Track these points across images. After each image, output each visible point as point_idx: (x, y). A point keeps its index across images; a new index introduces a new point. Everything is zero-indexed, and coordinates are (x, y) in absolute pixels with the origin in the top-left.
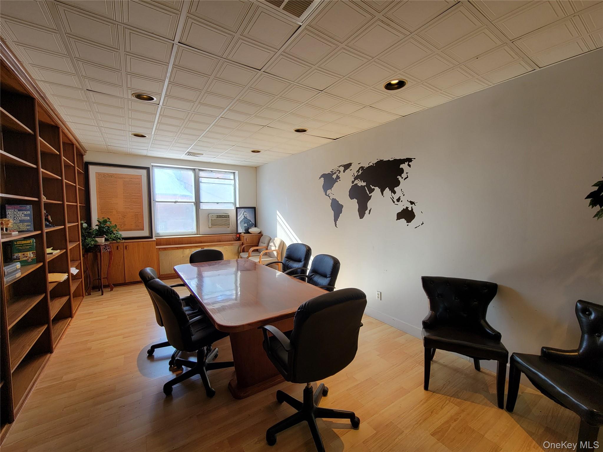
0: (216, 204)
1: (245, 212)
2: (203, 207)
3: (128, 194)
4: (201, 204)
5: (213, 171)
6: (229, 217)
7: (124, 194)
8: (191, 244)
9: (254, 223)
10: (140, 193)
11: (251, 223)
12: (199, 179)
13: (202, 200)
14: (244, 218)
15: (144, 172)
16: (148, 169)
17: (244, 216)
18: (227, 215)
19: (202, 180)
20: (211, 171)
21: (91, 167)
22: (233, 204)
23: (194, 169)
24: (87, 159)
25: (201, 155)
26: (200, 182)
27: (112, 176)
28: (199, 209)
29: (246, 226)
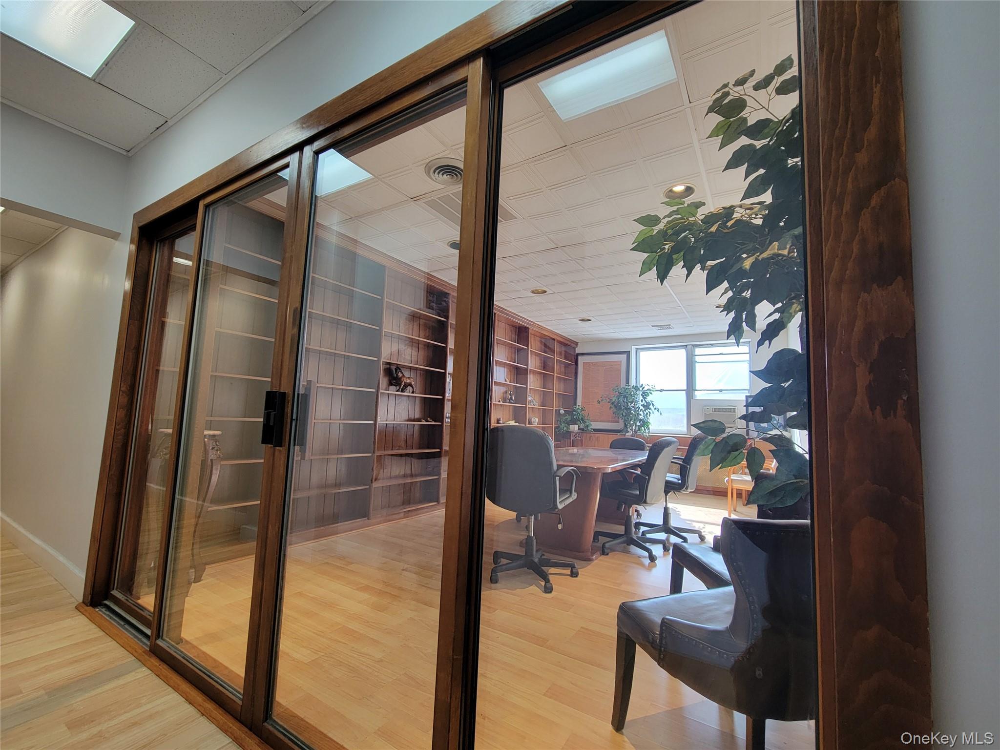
0: (718, 392)
2: (699, 395)
3: (608, 383)
4: (696, 391)
5: (714, 344)
6: (734, 412)
7: (605, 383)
10: (618, 381)
12: (692, 358)
13: (698, 387)
15: (625, 356)
16: (628, 353)
18: (731, 409)
19: (697, 359)
20: (711, 344)
21: (580, 358)
22: (747, 391)
23: (686, 346)
24: (578, 351)
25: (672, 327)
26: (694, 363)
27: (595, 365)
28: (692, 399)
29: (767, 426)
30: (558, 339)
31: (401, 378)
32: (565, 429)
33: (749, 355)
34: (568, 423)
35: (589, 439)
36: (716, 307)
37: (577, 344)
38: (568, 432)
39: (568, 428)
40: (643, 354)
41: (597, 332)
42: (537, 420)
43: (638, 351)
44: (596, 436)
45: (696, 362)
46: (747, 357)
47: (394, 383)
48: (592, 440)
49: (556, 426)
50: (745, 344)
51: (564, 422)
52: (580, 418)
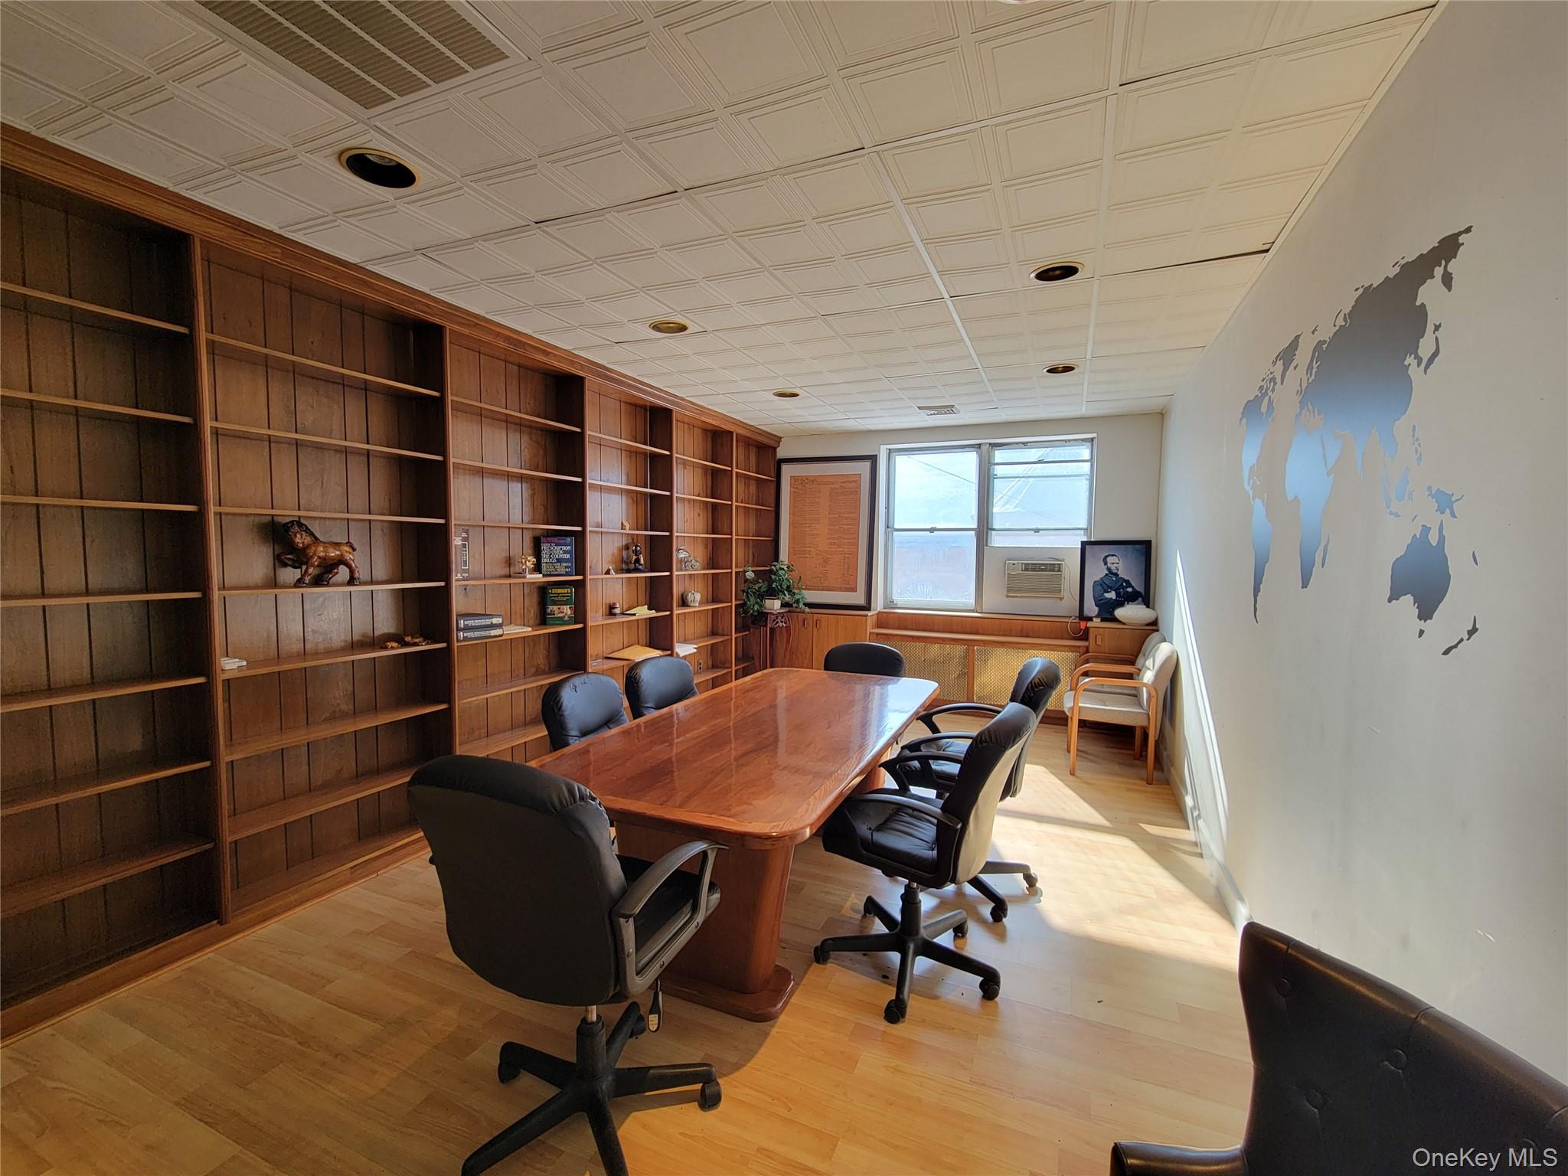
0: (1033, 532)
1: (1113, 555)
2: (997, 541)
3: (837, 516)
4: (993, 532)
5: (1029, 442)
6: (1059, 571)
7: (830, 516)
8: (977, 633)
9: (1143, 592)
10: (855, 513)
11: (1130, 590)
12: (989, 470)
13: (997, 524)
14: (1107, 574)
15: (867, 464)
16: (873, 459)
17: (1109, 569)
18: (1055, 564)
19: (999, 470)
20: (1023, 443)
21: (785, 467)
22: (1082, 532)
23: (980, 444)
24: (781, 453)
25: (956, 409)
26: (992, 478)
27: (813, 481)
28: (987, 545)
29: (1114, 597)
30: (739, 431)
31: (306, 548)
32: (756, 607)
33: (1089, 464)
34: (762, 596)
35: (801, 623)
36: (1048, 371)
37: (778, 439)
38: (763, 613)
39: (761, 606)
40: (901, 462)
41: (813, 418)
42: (698, 596)
43: (892, 455)
44: (815, 619)
45: (995, 477)
46: (1086, 467)
47: (290, 563)
48: (808, 624)
49: (738, 602)
50: (1084, 443)
51: (754, 593)
52: (785, 587)
